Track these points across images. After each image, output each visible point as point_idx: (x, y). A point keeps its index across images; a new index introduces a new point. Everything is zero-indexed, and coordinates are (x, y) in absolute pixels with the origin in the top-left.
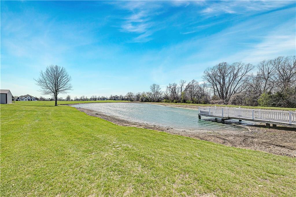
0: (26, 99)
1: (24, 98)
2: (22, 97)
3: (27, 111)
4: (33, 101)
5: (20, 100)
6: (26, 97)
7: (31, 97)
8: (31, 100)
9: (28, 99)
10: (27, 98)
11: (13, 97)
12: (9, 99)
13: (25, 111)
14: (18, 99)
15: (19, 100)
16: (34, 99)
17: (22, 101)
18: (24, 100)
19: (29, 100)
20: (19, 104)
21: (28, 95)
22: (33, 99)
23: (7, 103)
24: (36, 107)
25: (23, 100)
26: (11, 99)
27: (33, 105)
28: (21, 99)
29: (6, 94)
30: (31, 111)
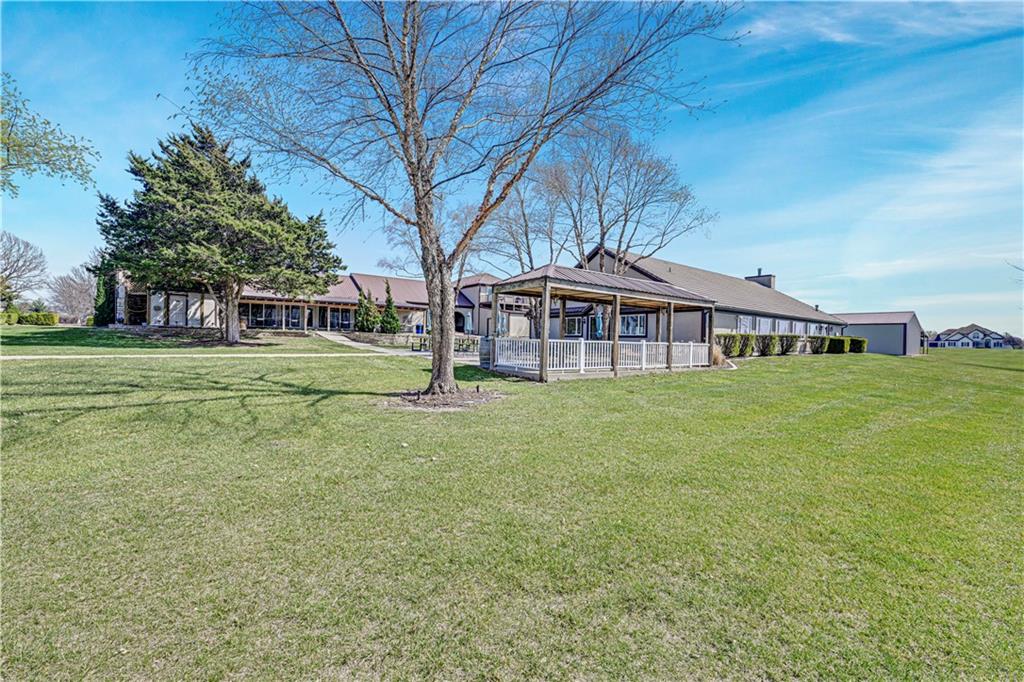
0: (965, 340)
1: (958, 336)
2: (949, 332)
3: (981, 386)
4: (994, 350)
5: (943, 345)
6: (965, 336)
7: (985, 335)
8: (987, 346)
9: (976, 340)
10: (971, 336)
11: (922, 333)
12: (913, 340)
13: (973, 384)
14: (936, 342)
15: (939, 343)
16: (1001, 341)
17: (952, 347)
18: (959, 343)
19: (976, 345)
20: (944, 357)
21: (974, 328)
22: (993, 342)
23: (905, 353)
24: (1012, 373)
25: (953, 343)
26: (919, 338)
27: (998, 365)
28: (947, 343)
29: (905, 325)
30: (999, 388)
